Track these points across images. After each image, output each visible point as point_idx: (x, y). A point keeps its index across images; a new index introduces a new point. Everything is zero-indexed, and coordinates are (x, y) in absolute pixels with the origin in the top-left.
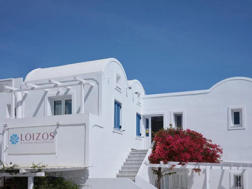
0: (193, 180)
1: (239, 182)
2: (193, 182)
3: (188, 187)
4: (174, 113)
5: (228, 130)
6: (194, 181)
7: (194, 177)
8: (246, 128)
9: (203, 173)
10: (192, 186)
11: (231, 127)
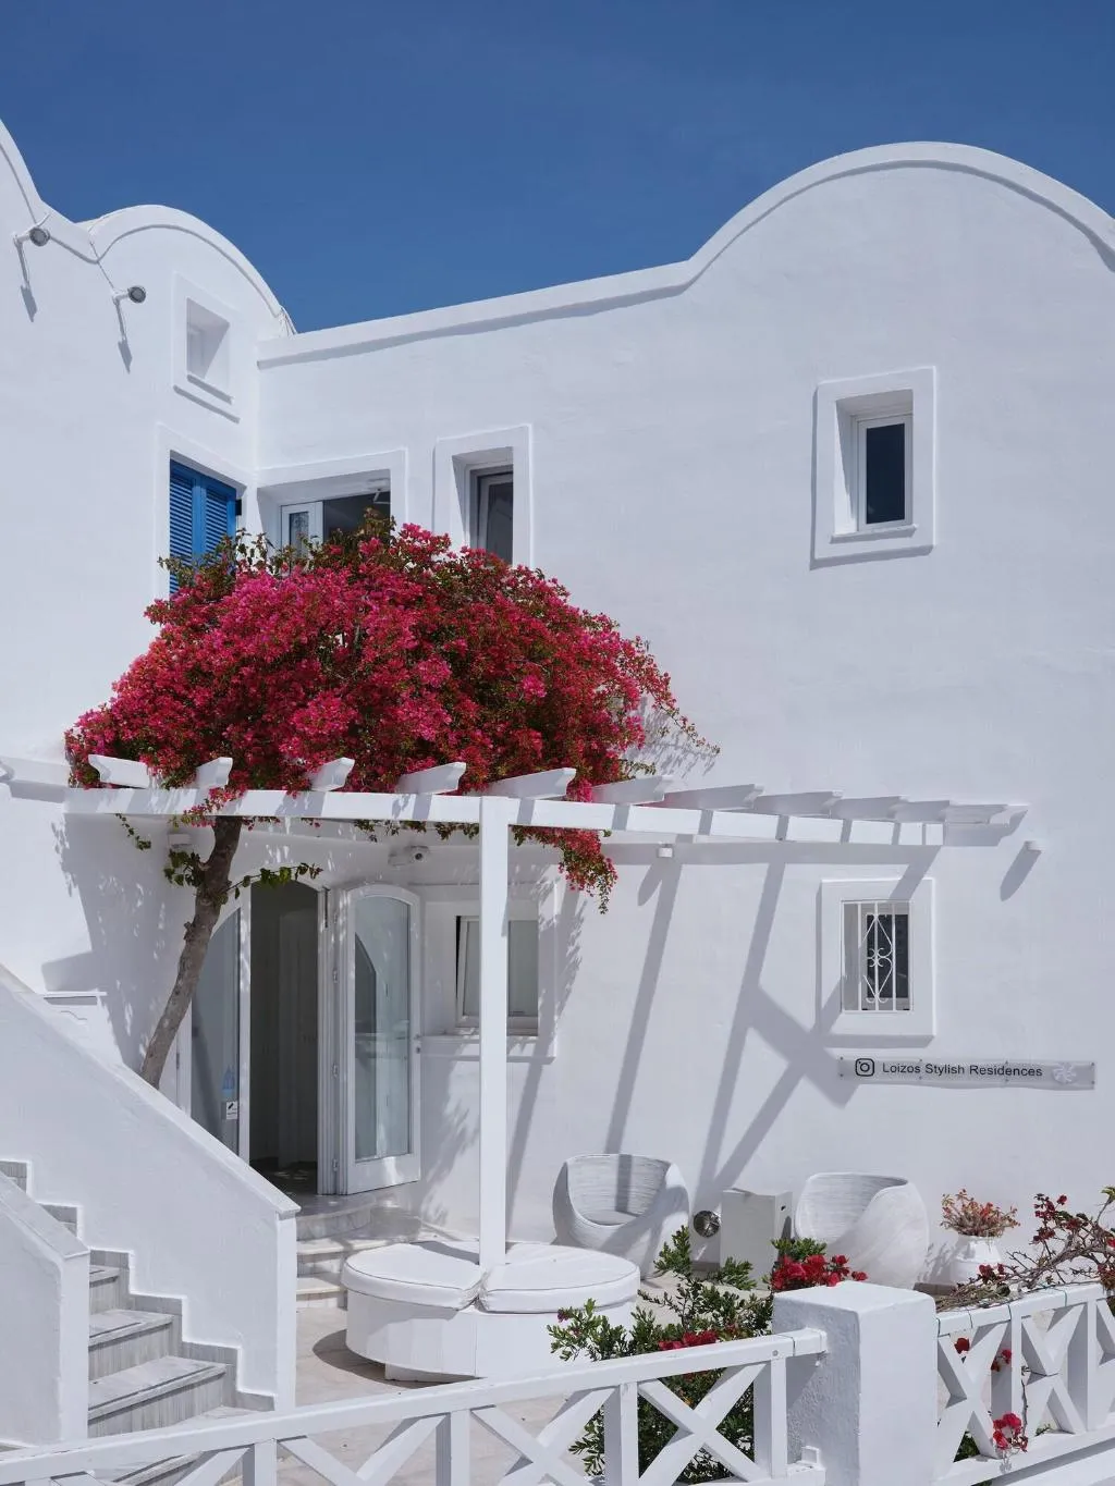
0: (578, 948)
1: (881, 961)
2: (576, 965)
3: (540, 1003)
4: (456, 459)
5: (816, 564)
6: (579, 954)
7: (584, 927)
8: (934, 543)
9: (643, 897)
10: (569, 991)
11: (835, 540)
